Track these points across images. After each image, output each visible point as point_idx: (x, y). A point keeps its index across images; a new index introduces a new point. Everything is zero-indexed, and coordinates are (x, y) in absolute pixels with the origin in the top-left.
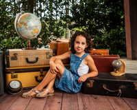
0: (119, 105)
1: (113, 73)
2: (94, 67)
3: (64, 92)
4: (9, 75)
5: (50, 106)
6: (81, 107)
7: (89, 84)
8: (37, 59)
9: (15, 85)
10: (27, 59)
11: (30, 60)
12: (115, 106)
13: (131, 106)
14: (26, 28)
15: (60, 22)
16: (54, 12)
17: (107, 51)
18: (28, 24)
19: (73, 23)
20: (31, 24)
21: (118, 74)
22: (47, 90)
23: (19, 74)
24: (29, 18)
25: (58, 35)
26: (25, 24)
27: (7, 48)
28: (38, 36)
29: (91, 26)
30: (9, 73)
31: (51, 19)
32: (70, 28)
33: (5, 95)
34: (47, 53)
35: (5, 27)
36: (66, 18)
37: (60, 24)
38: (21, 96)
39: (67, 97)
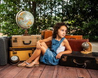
1: (83, 52)
2: (69, 47)
7: (63, 59)
8: (30, 42)
9: (14, 58)
10: (23, 42)
11: (25, 42)
14: (23, 21)
18: (24, 18)
21: (86, 52)
22: (34, 63)
23: (18, 52)
24: (25, 14)
26: (22, 19)
30: (11, 51)
33: (8, 65)
34: (37, 38)
38: (17, 66)
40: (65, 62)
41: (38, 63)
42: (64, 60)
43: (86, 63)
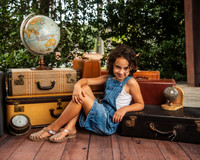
0: (173, 153)
1: (165, 107)
2: (139, 96)
3: (91, 133)
4: (12, 107)
5: (70, 153)
6: (116, 155)
7: (128, 122)
8: (53, 84)
9: (19, 121)
10: (38, 84)
11: (42, 85)
12: (167, 155)
13: (191, 155)
14: (37, 38)
15: (89, 28)
16: (80, 14)
17: (158, 73)
18: (40, 32)
19: (108, 30)
20: (45, 33)
21: (173, 108)
23: (26, 106)
24: (41, 23)
25: (85, 47)
26: (36, 33)
27: (9, 67)
28: (56, 50)
29: (134, 34)
30: (11, 104)
31: (75, 24)
32: (104, 37)
33: (5, 136)
34: (68, 76)
35: (7, 34)
36: (97, 23)
37: (89, 31)
38: (28, 138)
39: (97, 140)
40: (133, 129)
41: (75, 132)
42: (130, 123)
43: (177, 130)
